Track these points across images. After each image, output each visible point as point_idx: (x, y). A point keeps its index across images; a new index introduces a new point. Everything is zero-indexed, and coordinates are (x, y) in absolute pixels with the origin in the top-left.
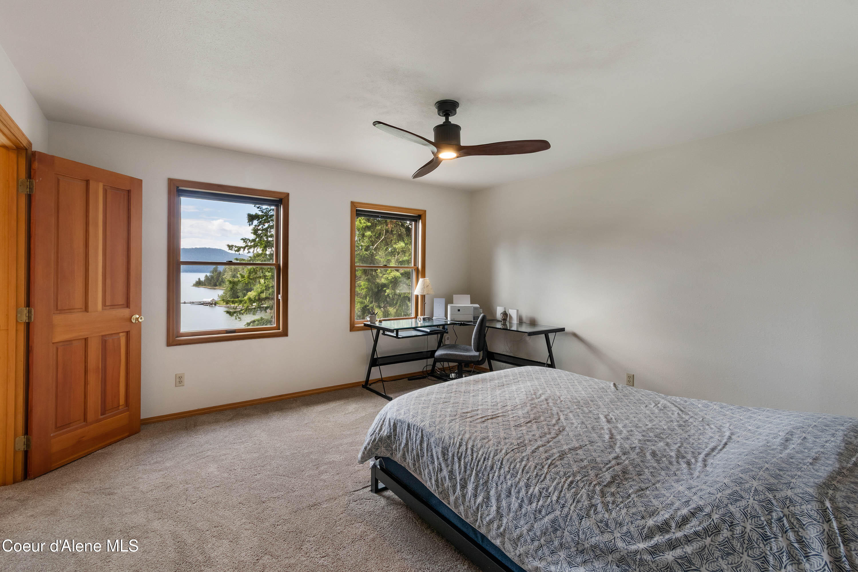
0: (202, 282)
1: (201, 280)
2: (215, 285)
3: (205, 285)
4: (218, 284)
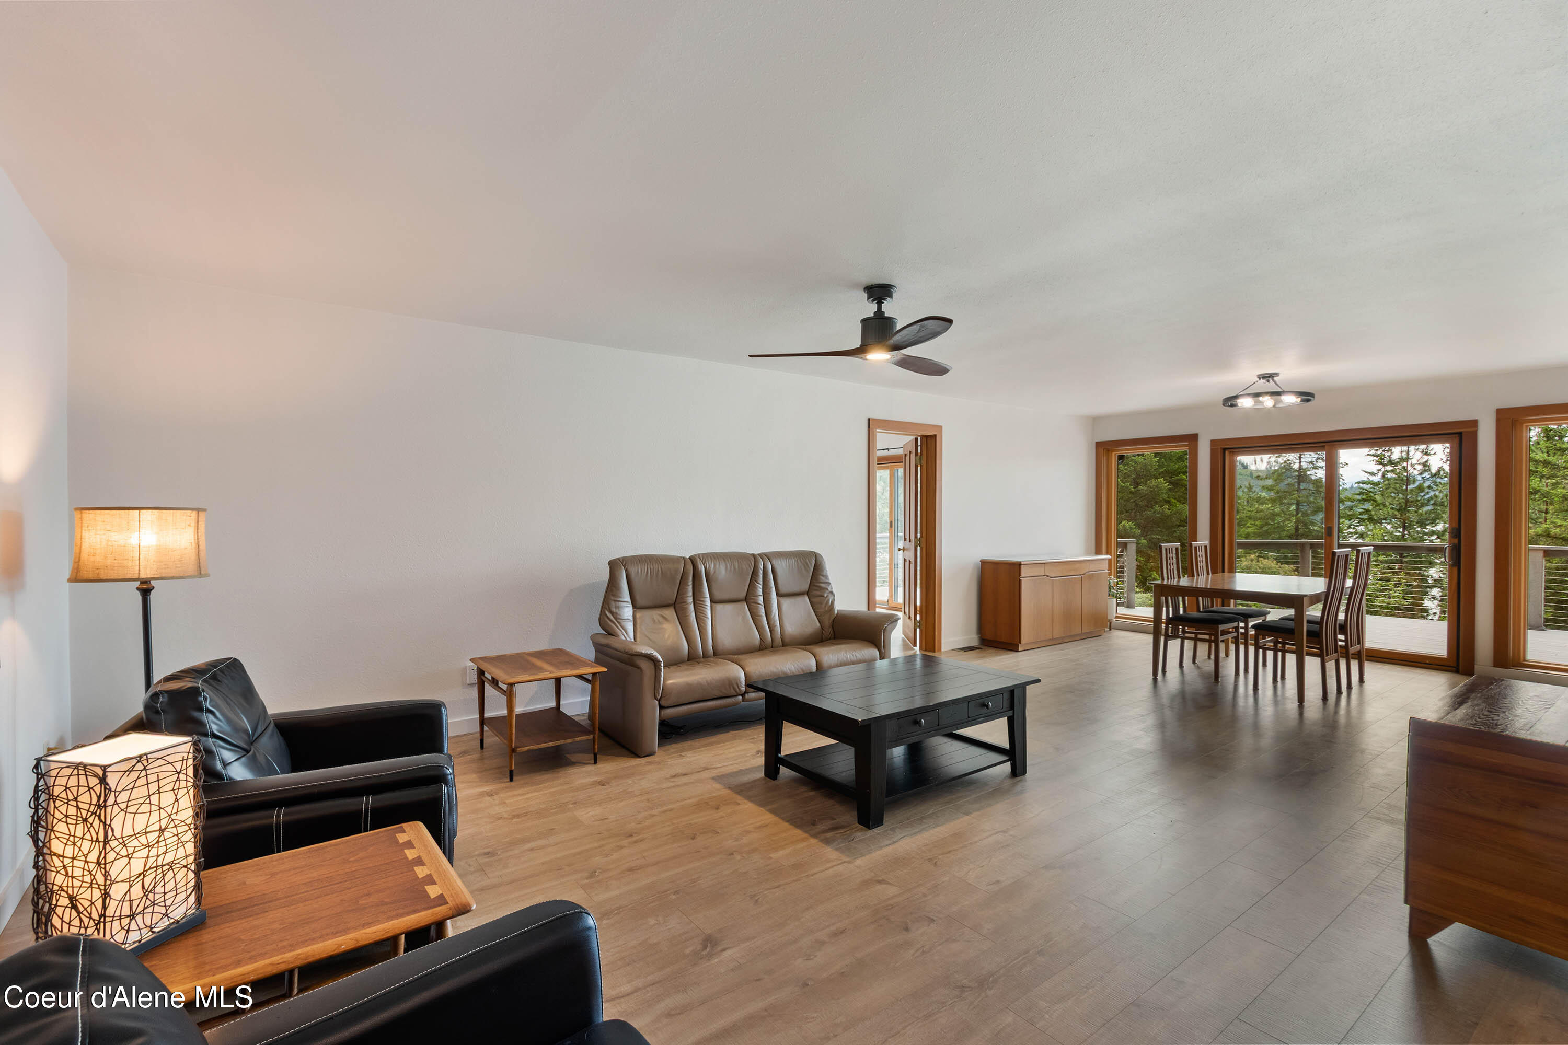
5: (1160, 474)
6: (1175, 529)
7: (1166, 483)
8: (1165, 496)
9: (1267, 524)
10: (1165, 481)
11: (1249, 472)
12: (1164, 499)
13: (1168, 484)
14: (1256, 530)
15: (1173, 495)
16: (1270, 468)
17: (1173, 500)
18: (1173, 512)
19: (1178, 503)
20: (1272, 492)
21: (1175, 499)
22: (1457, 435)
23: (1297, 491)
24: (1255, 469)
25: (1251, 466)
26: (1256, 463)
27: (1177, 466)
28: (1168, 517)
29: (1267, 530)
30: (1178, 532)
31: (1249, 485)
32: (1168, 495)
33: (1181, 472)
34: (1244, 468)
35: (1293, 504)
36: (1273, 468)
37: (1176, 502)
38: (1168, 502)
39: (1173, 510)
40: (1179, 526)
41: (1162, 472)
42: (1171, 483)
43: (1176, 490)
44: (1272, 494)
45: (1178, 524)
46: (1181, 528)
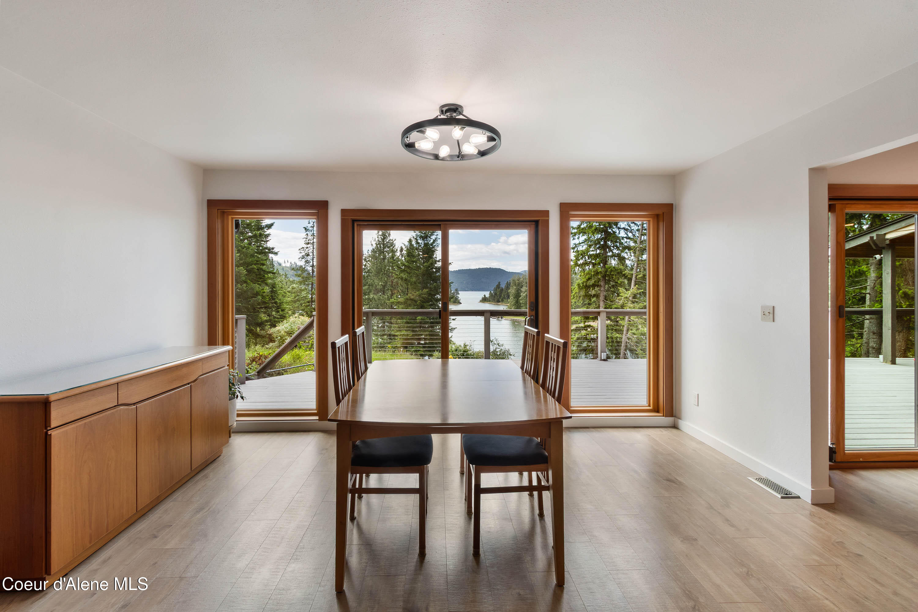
0: (487, 298)
1: (486, 296)
2: (498, 301)
3: (490, 301)
4: (500, 300)
5: (240, 265)
6: (250, 300)
7: (244, 270)
8: (244, 278)
9: (298, 295)
10: (244, 269)
11: (282, 267)
12: (243, 280)
13: (245, 271)
14: (293, 299)
15: (249, 278)
16: (292, 266)
17: (248, 281)
18: (248, 289)
19: (252, 283)
20: (300, 277)
21: (249, 280)
22: (534, 223)
23: (312, 277)
24: (284, 266)
25: (283, 264)
26: (285, 263)
27: (251, 260)
28: (245, 292)
29: (298, 299)
30: (252, 301)
31: (285, 274)
32: (246, 278)
33: (253, 264)
34: (280, 265)
35: (310, 284)
36: (293, 266)
37: (250, 282)
38: (245, 282)
39: (248, 287)
40: (252, 297)
41: (242, 263)
42: (247, 271)
43: (250, 275)
44: (300, 278)
45: (252, 296)
46: (254, 299)
